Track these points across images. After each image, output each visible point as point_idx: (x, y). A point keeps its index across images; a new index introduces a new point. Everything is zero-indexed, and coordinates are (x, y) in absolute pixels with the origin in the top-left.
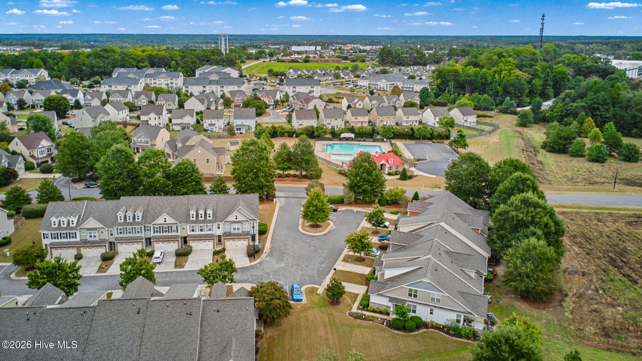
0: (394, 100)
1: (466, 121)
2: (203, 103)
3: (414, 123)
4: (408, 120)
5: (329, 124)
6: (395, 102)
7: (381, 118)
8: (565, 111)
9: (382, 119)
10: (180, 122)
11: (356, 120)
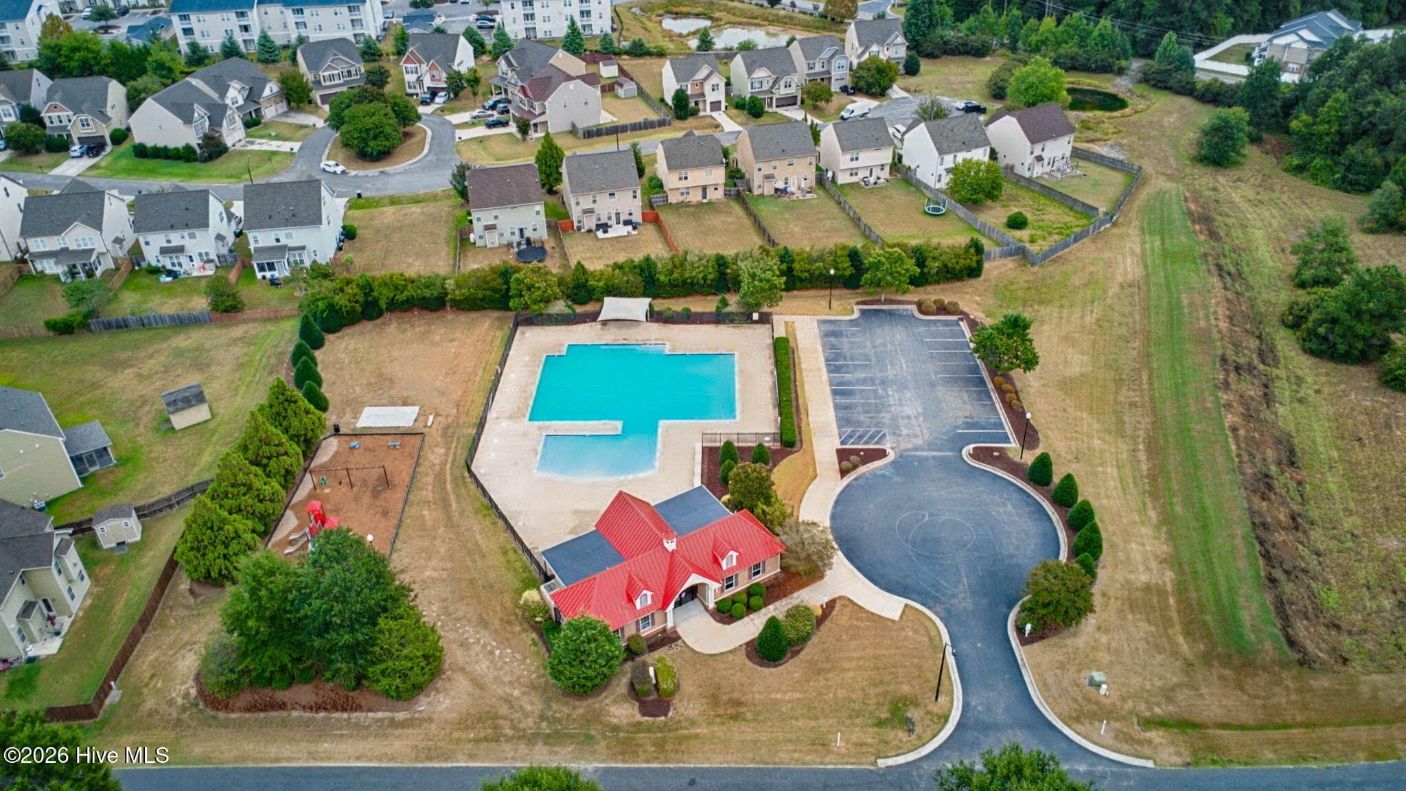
0: (826, 54)
1: (1039, 159)
2: (188, 120)
3: (876, 172)
4: (855, 164)
5: (589, 212)
6: (829, 62)
7: (767, 169)
8: (1353, 119)
9: (771, 171)
10: (58, 247)
11: (684, 184)
